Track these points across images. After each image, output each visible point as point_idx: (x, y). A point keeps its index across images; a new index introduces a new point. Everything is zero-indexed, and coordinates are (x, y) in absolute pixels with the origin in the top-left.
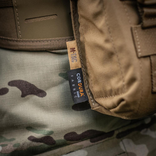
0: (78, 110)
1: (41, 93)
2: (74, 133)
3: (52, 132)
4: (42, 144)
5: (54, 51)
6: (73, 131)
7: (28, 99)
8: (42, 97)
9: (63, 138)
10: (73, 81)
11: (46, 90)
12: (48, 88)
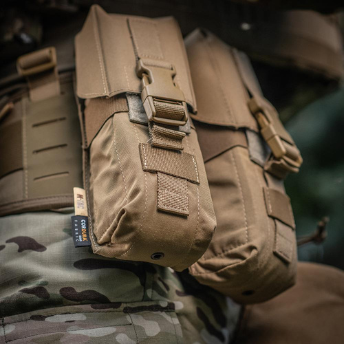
0: (79, 268)
1: (40, 248)
2: (72, 289)
3: (46, 283)
4: (34, 296)
5: (60, 210)
6: (71, 286)
7: (25, 254)
8: (41, 251)
9: (58, 292)
10: (76, 225)
11: (47, 245)
12: (49, 243)
